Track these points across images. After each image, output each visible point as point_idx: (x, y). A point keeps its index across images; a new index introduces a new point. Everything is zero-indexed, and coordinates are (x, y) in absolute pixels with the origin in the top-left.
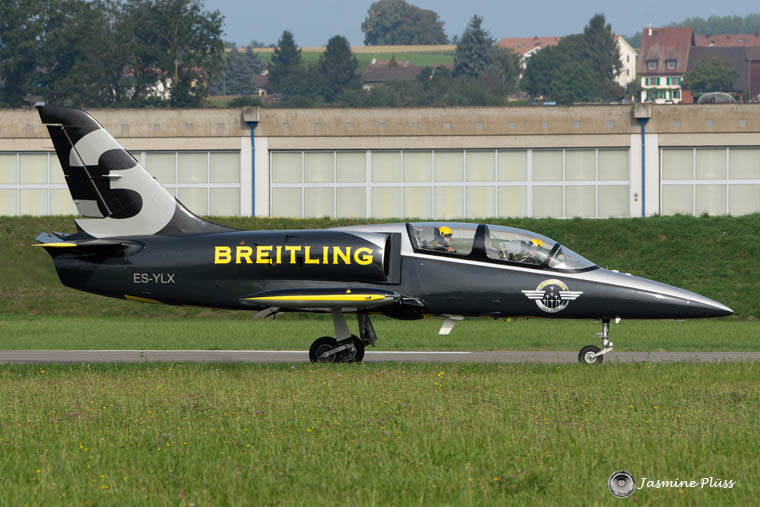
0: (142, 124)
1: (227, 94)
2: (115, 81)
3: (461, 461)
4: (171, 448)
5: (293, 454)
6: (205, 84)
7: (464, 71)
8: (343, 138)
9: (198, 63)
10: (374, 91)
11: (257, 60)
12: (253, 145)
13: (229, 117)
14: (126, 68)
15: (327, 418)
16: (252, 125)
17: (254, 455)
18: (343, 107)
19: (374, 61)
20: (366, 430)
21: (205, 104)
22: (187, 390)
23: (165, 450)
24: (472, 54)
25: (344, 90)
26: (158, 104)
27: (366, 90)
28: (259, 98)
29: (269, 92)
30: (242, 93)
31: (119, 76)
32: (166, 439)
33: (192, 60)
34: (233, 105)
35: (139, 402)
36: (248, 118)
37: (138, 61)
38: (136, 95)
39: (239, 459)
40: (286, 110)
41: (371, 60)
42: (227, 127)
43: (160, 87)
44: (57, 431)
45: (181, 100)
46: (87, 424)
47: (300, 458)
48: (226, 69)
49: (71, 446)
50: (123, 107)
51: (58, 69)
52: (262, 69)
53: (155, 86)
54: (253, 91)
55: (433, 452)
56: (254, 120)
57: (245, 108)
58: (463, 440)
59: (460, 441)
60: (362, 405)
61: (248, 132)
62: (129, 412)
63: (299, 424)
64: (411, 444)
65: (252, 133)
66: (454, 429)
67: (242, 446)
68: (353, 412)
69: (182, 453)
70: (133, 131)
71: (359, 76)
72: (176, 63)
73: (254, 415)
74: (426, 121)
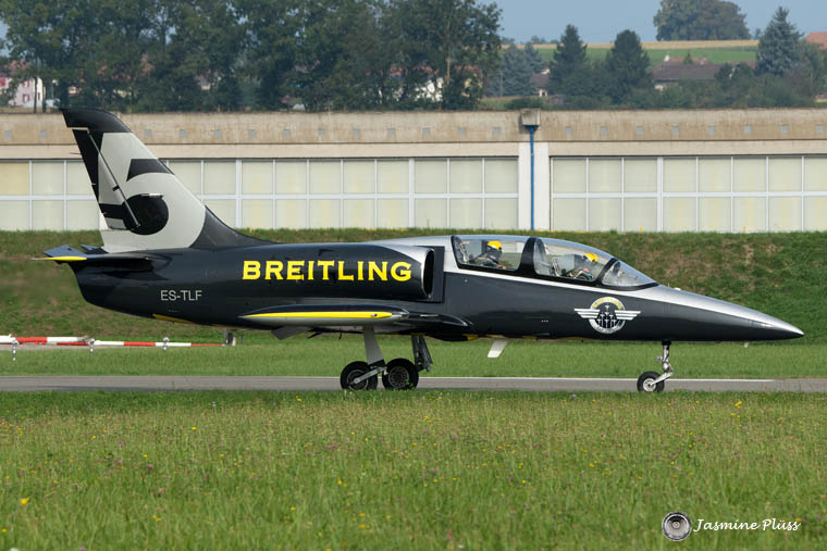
0: (409, 129)
1: (504, 95)
2: (381, 81)
3: (760, 500)
4: (439, 484)
5: (574, 491)
6: (480, 85)
7: (767, 69)
8: (632, 143)
9: (473, 61)
10: (666, 92)
11: (537, 57)
12: (532, 151)
13: (506, 121)
14: (393, 67)
15: (612, 452)
16: (532, 129)
17: (530, 491)
18: (632, 108)
19: (667, 58)
20: (654, 466)
21: (479, 106)
22: (458, 420)
23: (432, 488)
24: (777, 51)
25: (635, 90)
26: (428, 106)
27: (658, 91)
28: (539, 99)
29: (551, 93)
30: (521, 94)
31: (386, 76)
32: (434, 474)
33: (466, 58)
34: (511, 107)
35: (405, 434)
36: (527, 121)
37: (406, 59)
38: (404, 95)
39: (514, 497)
40: (567, 113)
41: (664, 57)
42: (503, 131)
43: (431, 87)
44: (314, 465)
45: (454, 101)
46: (348, 457)
47: (581, 495)
48: (503, 68)
49: (329, 482)
50: (390, 110)
51: (319, 68)
52: (543, 67)
53: (424, 86)
54: (533, 92)
55: (729, 490)
56: (534, 124)
57: (524, 111)
58: (762, 476)
59: (759, 478)
60: (651, 438)
61: (527, 137)
62: (393, 444)
63: (580, 458)
64: (704, 481)
65: (532, 138)
66: (753, 464)
67: (517, 482)
68: (640, 445)
69: (451, 489)
70: (400, 136)
71: (650, 75)
72: (449, 61)
73: (531, 448)
74: (724, 124)
